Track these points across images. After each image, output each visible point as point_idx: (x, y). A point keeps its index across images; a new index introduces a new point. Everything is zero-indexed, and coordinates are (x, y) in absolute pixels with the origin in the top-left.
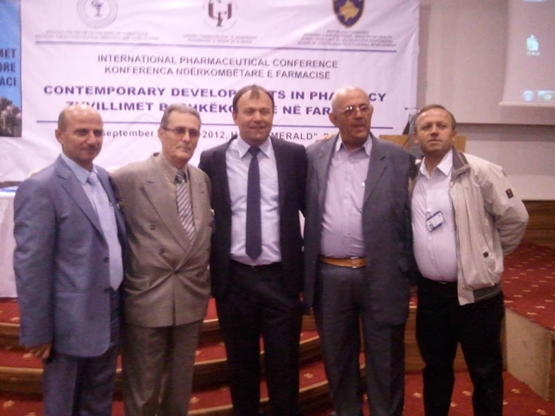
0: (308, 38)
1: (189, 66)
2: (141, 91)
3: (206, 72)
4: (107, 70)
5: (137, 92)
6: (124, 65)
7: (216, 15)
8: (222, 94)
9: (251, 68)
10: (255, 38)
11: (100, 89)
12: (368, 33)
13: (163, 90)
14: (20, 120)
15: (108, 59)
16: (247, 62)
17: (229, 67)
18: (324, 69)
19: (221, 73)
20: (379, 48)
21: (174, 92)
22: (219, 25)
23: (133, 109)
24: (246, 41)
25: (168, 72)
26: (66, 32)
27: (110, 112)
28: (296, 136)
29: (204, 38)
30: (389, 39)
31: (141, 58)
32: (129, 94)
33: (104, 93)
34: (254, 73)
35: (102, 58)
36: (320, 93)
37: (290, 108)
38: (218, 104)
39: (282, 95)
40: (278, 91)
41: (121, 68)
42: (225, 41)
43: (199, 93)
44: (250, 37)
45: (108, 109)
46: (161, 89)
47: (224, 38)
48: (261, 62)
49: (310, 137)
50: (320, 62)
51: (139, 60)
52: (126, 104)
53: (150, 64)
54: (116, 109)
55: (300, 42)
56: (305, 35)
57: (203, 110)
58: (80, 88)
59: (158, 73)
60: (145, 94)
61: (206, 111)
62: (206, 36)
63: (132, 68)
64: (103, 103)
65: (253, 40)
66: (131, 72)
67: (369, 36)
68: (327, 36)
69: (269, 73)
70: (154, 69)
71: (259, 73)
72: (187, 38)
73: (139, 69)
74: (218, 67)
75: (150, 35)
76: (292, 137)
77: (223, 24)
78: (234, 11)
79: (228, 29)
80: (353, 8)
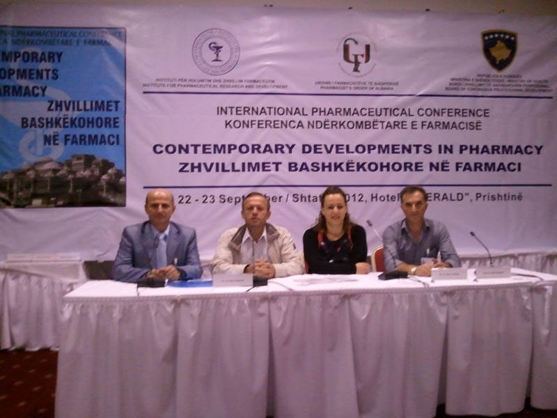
0: (456, 83)
1: (322, 118)
2: (268, 148)
3: (341, 125)
4: (227, 124)
5: (262, 149)
6: (247, 118)
7: (352, 58)
8: (360, 149)
9: (392, 119)
10: (397, 84)
11: (220, 147)
12: (521, 77)
13: (293, 146)
14: (124, 186)
15: (229, 110)
17: (367, 118)
18: (474, 119)
19: (359, 125)
20: (535, 94)
21: (306, 149)
22: (356, 70)
23: (258, 170)
24: (385, 88)
25: (298, 126)
26: (179, 80)
27: (231, 173)
28: (445, 197)
29: (339, 86)
30: (545, 84)
31: (267, 110)
32: (253, 152)
33: (224, 152)
34: (396, 124)
35: (222, 111)
36: (471, 146)
37: (438, 164)
38: (356, 161)
39: (428, 149)
40: (424, 145)
41: (244, 122)
42: (362, 88)
43: (334, 149)
44: (391, 84)
45: (228, 171)
46: (290, 146)
47: (362, 85)
48: (403, 112)
49: (460, 197)
50: (470, 111)
51: (265, 112)
52: (250, 164)
53: (278, 117)
54: (239, 171)
55: (447, 89)
56: (452, 79)
57: (338, 169)
58: (196, 146)
59: (286, 126)
60: (271, 152)
61: (342, 170)
62: (341, 83)
63: (256, 122)
64: (223, 164)
65: (395, 87)
66: (255, 126)
67: (522, 81)
68: (477, 80)
69: (413, 124)
70: (282, 122)
71: (402, 125)
72: (320, 85)
73: (264, 122)
74: (356, 118)
75: (277, 83)
76: (441, 198)
77: (359, 68)
78: (372, 53)
79: (366, 75)
80: (505, 48)
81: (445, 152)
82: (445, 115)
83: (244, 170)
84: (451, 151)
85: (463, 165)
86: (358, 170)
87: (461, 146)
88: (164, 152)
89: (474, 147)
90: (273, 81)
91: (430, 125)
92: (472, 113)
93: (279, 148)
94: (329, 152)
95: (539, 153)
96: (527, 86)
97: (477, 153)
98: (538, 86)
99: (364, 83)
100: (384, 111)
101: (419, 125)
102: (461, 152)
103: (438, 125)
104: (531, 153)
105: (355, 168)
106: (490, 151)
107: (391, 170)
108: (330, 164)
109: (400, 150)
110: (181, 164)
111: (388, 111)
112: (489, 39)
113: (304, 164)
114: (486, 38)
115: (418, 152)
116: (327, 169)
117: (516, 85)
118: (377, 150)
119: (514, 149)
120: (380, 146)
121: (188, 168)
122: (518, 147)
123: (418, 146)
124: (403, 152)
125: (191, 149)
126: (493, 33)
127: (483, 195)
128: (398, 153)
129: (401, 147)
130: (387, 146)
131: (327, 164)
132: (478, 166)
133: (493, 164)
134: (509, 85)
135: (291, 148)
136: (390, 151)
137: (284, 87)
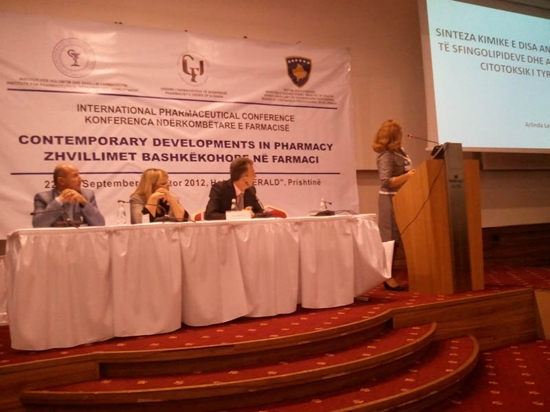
0: (269, 96)
2: (124, 141)
3: (184, 123)
4: (87, 119)
5: (119, 142)
6: (104, 115)
7: (190, 71)
9: (224, 121)
10: (225, 93)
11: (81, 139)
12: (315, 92)
13: (146, 139)
15: (88, 107)
17: (204, 119)
18: (284, 123)
19: (198, 124)
20: (325, 106)
22: (193, 80)
23: (117, 159)
25: (149, 123)
26: (41, 80)
27: (93, 162)
28: (266, 182)
29: (180, 92)
30: (331, 98)
31: (122, 109)
32: (111, 144)
33: (86, 143)
34: (227, 125)
36: (283, 144)
37: (259, 156)
38: (197, 153)
39: (252, 145)
40: (248, 141)
41: (102, 118)
42: (200, 95)
43: (179, 143)
44: (221, 93)
45: (90, 160)
46: (143, 139)
47: (198, 93)
48: (232, 116)
49: (277, 183)
50: (281, 117)
51: (120, 111)
52: (109, 154)
53: (131, 115)
54: (99, 159)
55: (263, 99)
56: (267, 92)
57: (184, 160)
58: (59, 138)
59: (138, 123)
60: (127, 144)
61: (187, 160)
62: (182, 90)
63: (113, 119)
64: (85, 154)
65: (224, 96)
66: (112, 122)
67: (316, 96)
68: (284, 93)
69: (240, 125)
70: (135, 119)
71: (231, 126)
72: (164, 91)
73: (119, 119)
75: (129, 87)
76: (263, 183)
77: (196, 79)
78: (205, 68)
79: (201, 84)
80: (303, 70)
81: (264, 148)
82: (263, 119)
83: (103, 159)
84: (269, 147)
85: (278, 158)
86: (200, 160)
87: (276, 143)
88: (30, 143)
89: (285, 144)
90: (126, 86)
91: (252, 127)
92: (282, 118)
93: (134, 141)
94: (175, 145)
95: (330, 149)
96: (319, 99)
97: (287, 148)
98: (327, 99)
99: (201, 91)
100: (217, 114)
101: (244, 126)
102: (276, 148)
103: (258, 126)
104: (325, 149)
105: (197, 159)
106: (297, 147)
107: (225, 160)
108: (177, 155)
109: (231, 145)
110: (46, 153)
111: (220, 114)
112: (291, 62)
113: (155, 154)
114: (289, 62)
116: (174, 159)
117: (312, 99)
118: (213, 144)
119: (313, 147)
120: (216, 142)
121: (53, 156)
122: (316, 145)
123: (244, 143)
124: (233, 147)
126: (294, 59)
127: (293, 180)
128: (230, 147)
129: (231, 143)
130: (221, 142)
131: (174, 155)
132: (288, 159)
133: (299, 157)
134: (306, 98)
135: (143, 142)
136: (224, 146)
137: (135, 90)
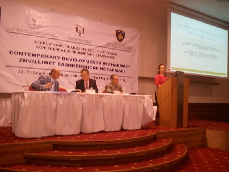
0: (108, 44)
1: (69, 49)
2: (51, 57)
3: (75, 52)
4: (37, 47)
5: (49, 57)
6: (44, 46)
7: (79, 31)
8: (81, 61)
9: (90, 53)
10: (92, 42)
11: (34, 54)
13: (59, 57)
15: (38, 42)
16: (89, 50)
17: (83, 51)
18: (113, 56)
19: (80, 53)
20: (129, 50)
21: (63, 59)
22: (80, 35)
23: (47, 64)
24: (88, 42)
25: (61, 51)
26: (21, 29)
31: (51, 44)
32: (46, 58)
33: (36, 57)
35: (35, 42)
36: (112, 64)
37: (102, 68)
38: (79, 65)
40: (99, 62)
41: (43, 47)
42: (82, 42)
43: (72, 60)
44: (90, 41)
45: (37, 63)
48: (93, 51)
50: (112, 53)
52: (44, 62)
53: (54, 47)
54: (41, 63)
55: (106, 45)
57: (73, 66)
59: (57, 50)
61: (75, 67)
62: (75, 39)
64: (35, 61)
65: (91, 43)
66: (47, 49)
68: (114, 44)
69: (96, 55)
71: (93, 55)
73: (50, 48)
74: (79, 51)
75: (55, 36)
76: (103, 79)
77: (81, 35)
78: (85, 31)
79: (83, 37)
80: (122, 36)
81: (105, 65)
82: (105, 53)
85: (109, 69)
88: (14, 54)
90: (53, 35)
91: (101, 56)
93: (55, 57)
95: (129, 67)
96: (127, 47)
97: (113, 66)
99: (82, 40)
101: (98, 55)
102: (109, 65)
103: (103, 56)
104: (127, 67)
105: (79, 67)
106: (117, 66)
108: (71, 64)
110: (20, 59)
113: (63, 63)
114: (117, 32)
115: (97, 63)
116: (70, 66)
117: (124, 47)
118: (85, 62)
121: (23, 60)
122: (124, 65)
124: (93, 63)
125: (24, 54)
132: (113, 70)
133: (117, 70)
134: (122, 47)
136: (89, 62)
137: (57, 37)
